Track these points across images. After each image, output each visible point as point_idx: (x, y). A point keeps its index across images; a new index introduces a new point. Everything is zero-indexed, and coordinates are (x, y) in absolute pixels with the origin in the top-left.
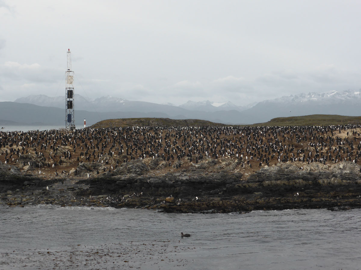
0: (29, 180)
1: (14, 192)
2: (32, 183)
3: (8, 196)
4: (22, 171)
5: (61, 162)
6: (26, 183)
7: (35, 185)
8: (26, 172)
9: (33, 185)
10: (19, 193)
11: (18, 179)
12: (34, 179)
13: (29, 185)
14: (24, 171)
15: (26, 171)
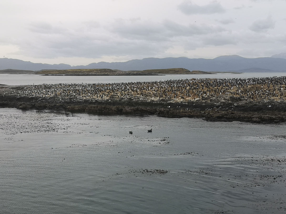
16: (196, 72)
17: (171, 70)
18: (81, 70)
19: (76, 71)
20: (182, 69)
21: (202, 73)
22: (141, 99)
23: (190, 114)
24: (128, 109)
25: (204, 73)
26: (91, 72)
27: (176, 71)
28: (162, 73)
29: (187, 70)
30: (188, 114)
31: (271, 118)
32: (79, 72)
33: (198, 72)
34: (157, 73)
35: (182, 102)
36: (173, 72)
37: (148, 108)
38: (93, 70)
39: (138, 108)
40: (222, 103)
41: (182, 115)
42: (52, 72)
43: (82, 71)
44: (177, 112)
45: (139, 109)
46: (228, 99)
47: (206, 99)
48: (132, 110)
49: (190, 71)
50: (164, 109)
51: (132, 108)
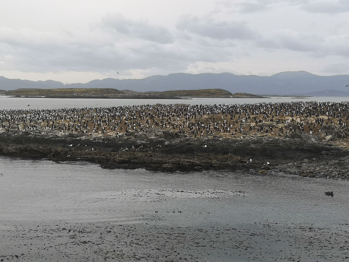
0: (328, 150)
1: (310, 161)
2: (330, 153)
3: (303, 164)
4: (324, 140)
6: (324, 152)
7: (333, 155)
8: (327, 142)
9: (331, 155)
10: (314, 162)
11: (316, 148)
12: (333, 149)
13: (327, 154)
14: (325, 141)
15: (327, 140)
16: (241, 94)
17: (203, 92)
18: (73, 90)
19: (65, 92)
20: (220, 90)
21: (249, 97)
22: (43, 133)
23: (94, 156)
25: (251, 97)
26: (88, 92)
27: (212, 94)
28: (191, 96)
29: (227, 91)
30: (91, 156)
31: (193, 164)
32: (69, 92)
33: (244, 95)
34: (183, 95)
36: (207, 94)
37: (40, 147)
38: (90, 90)
39: (28, 146)
40: (149, 141)
41: (83, 157)
42: (30, 92)
43: (75, 91)
44: (78, 153)
45: (28, 148)
46: (161, 135)
47: (132, 134)
48: (18, 149)
49: (231, 94)
50: (62, 149)
51: (19, 146)
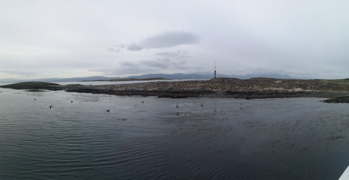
1: (209, 94)
5: (217, 87)
6: (211, 92)
22: (136, 89)
24: (130, 93)
35: (151, 90)
40: (166, 91)
46: (168, 89)
47: (160, 89)
